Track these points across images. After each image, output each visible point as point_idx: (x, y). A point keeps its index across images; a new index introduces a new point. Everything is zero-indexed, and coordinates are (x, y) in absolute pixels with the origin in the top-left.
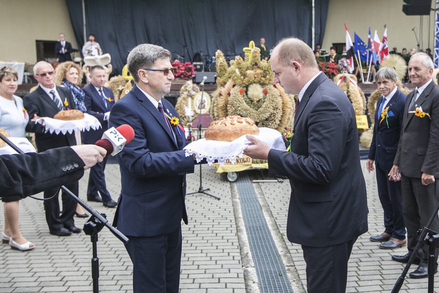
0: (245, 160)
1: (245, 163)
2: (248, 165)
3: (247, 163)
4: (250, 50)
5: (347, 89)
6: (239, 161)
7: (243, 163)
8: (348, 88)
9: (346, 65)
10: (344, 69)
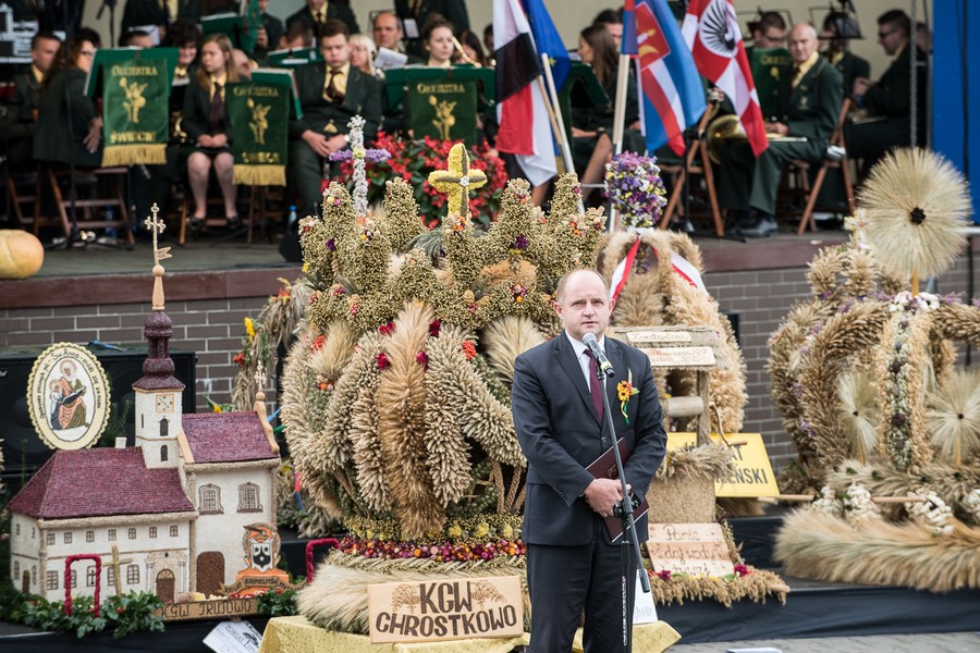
0: (497, 616)
1: (499, 631)
2: (509, 638)
3: (507, 631)
4: (457, 181)
5: (660, 307)
6: (474, 622)
7: (491, 632)
8: (666, 301)
9: (646, 186)
10: (637, 206)
